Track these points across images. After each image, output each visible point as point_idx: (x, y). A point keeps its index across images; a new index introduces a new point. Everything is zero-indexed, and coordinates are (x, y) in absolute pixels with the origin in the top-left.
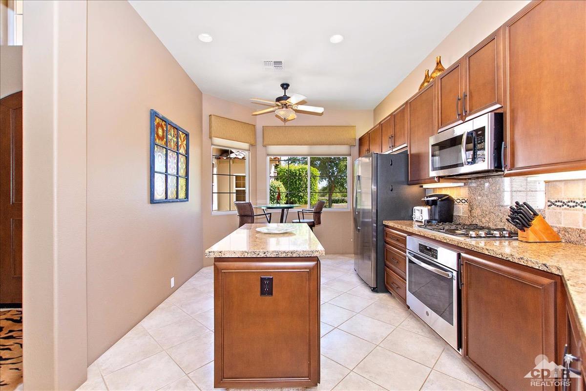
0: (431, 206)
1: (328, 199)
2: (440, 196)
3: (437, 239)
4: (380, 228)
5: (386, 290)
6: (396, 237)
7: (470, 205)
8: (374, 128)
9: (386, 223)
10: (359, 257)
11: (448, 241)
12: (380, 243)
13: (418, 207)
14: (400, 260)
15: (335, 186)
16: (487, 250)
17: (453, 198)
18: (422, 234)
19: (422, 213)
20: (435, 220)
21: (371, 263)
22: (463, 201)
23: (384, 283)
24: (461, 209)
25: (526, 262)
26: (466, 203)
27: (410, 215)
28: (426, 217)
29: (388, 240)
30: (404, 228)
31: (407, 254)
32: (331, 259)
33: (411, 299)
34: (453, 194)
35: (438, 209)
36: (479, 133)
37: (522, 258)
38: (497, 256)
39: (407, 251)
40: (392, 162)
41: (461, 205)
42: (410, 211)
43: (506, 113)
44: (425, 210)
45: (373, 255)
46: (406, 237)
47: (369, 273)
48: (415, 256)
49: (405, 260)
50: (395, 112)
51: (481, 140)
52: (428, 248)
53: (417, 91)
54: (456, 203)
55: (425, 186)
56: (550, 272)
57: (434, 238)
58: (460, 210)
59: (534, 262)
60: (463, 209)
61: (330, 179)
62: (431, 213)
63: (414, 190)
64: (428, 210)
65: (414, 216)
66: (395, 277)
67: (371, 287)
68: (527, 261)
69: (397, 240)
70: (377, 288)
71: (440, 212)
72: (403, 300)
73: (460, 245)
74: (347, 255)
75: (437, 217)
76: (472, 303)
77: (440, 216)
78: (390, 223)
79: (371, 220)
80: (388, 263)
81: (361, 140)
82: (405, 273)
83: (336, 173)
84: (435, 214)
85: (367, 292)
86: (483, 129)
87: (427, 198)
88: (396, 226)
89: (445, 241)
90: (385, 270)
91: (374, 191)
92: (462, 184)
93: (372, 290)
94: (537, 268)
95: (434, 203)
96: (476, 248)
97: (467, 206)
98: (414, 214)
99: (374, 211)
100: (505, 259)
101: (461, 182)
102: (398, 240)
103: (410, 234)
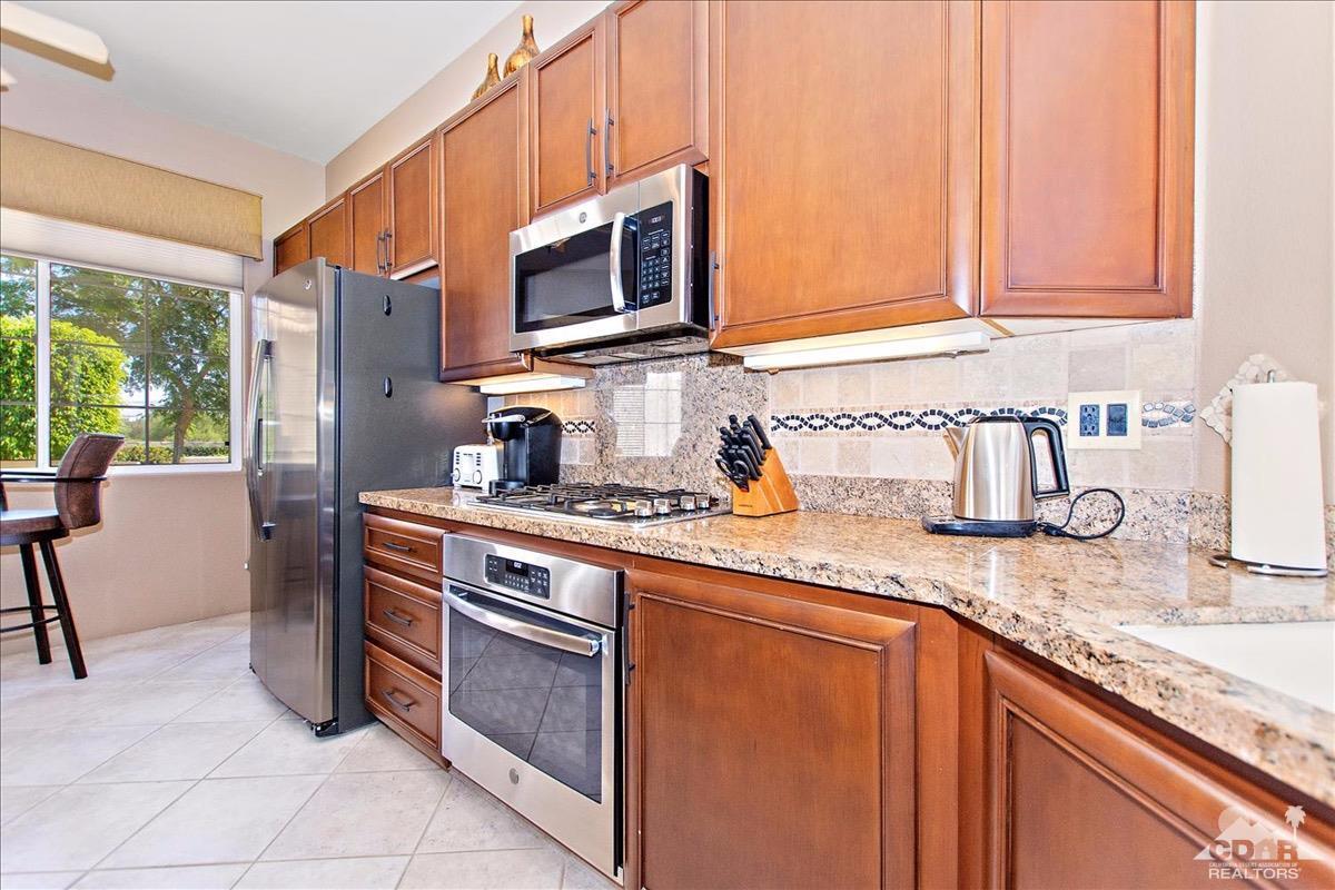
0: (506, 440)
1: (171, 447)
2: (531, 413)
3: (549, 534)
4: (349, 517)
5: (369, 717)
6: (404, 542)
7: (599, 437)
8: (326, 207)
9: (364, 498)
10: (271, 616)
11: (585, 536)
12: (349, 568)
13: (467, 447)
14: (423, 614)
15: (197, 406)
16: (714, 551)
17: (558, 420)
18: (497, 524)
19: (479, 463)
20: (517, 480)
21: (312, 629)
22: (583, 427)
23: (364, 693)
24: (578, 447)
25: (837, 577)
26: (590, 432)
27: (443, 468)
28: (491, 472)
29: (379, 552)
30: (434, 509)
31: (447, 593)
32: (158, 646)
33: (456, 734)
34: (561, 410)
35: (525, 450)
36: (655, 220)
37: (822, 567)
38: (747, 568)
39: (446, 583)
40: (389, 303)
41: (576, 436)
42: (444, 457)
43: (716, 178)
44: (490, 453)
45: (323, 607)
46: (440, 540)
47: (311, 670)
48: (472, 598)
49: (439, 612)
50: (396, 160)
51: (660, 241)
52: (516, 565)
53: (467, 101)
54: (564, 432)
55: (488, 386)
56: (910, 598)
57: (537, 531)
58: (575, 454)
59: (861, 574)
60: (581, 447)
61: (176, 379)
62: (506, 462)
63: (454, 398)
64: (498, 452)
65: (455, 472)
66: (399, 671)
67: (311, 725)
68: (839, 572)
69: (410, 550)
70: (335, 719)
71: (530, 456)
72: (430, 743)
73: (624, 546)
74: (226, 619)
75: (523, 472)
76: (659, 722)
77: (531, 468)
78: (388, 499)
79: (315, 496)
80: (376, 628)
81: (280, 244)
82: (438, 654)
83: (200, 367)
84: (516, 466)
85: (298, 744)
86: (666, 209)
87: (497, 416)
88: (406, 505)
89: (576, 539)
90: (365, 652)
91: (327, 423)
92: (580, 382)
93: (318, 734)
94: (871, 590)
95: (514, 432)
96: (676, 549)
97: (593, 440)
98: (455, 466)
99: (328, 465)
100: (771, 574)
101: (579, 376)
102: (412, 552)
103: (454, 526)
